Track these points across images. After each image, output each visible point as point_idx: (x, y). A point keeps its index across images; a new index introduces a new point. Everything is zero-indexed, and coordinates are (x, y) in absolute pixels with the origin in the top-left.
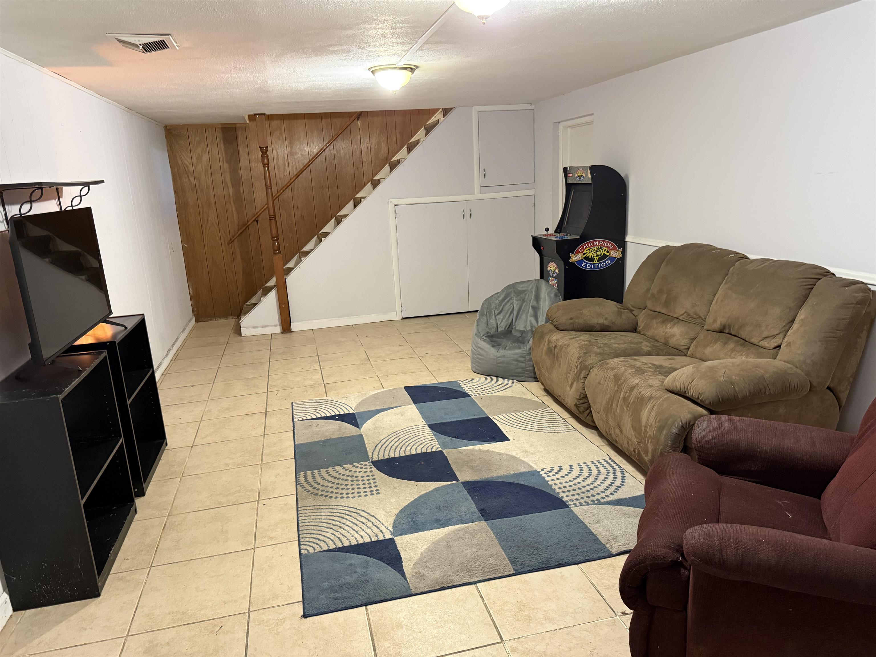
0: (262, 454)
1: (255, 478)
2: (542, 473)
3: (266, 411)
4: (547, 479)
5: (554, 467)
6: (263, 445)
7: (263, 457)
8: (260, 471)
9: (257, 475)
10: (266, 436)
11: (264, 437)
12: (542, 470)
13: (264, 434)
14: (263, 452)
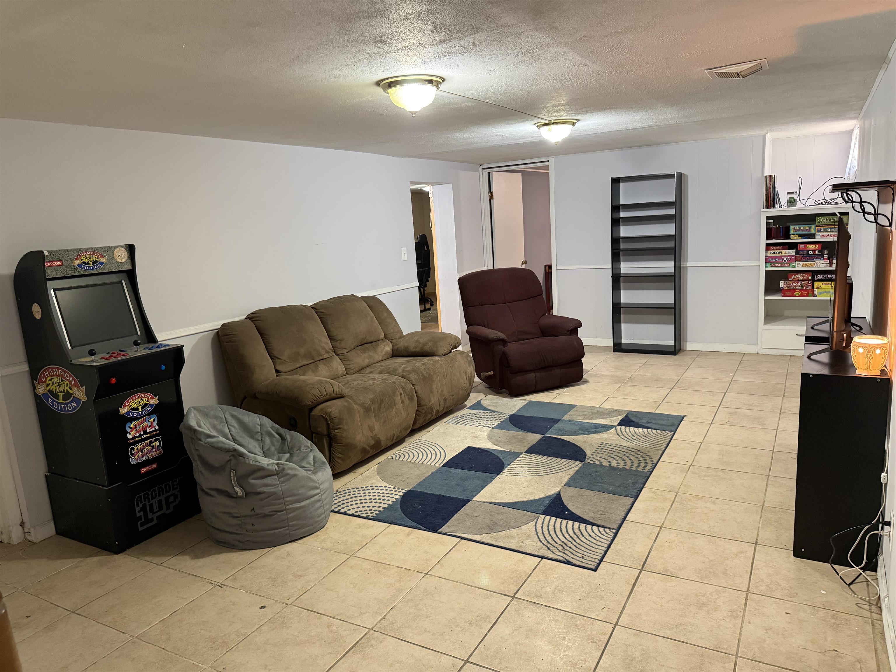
0: (673, 502)
1: (689, 481)
3: (641, 571)
6: (668, 513)
7: (673, 499)
8: (681, 487)
9: (686, 483)
10: (660, 525)
11: (663, 525)
13: (661, 528)
14: (672, 505)
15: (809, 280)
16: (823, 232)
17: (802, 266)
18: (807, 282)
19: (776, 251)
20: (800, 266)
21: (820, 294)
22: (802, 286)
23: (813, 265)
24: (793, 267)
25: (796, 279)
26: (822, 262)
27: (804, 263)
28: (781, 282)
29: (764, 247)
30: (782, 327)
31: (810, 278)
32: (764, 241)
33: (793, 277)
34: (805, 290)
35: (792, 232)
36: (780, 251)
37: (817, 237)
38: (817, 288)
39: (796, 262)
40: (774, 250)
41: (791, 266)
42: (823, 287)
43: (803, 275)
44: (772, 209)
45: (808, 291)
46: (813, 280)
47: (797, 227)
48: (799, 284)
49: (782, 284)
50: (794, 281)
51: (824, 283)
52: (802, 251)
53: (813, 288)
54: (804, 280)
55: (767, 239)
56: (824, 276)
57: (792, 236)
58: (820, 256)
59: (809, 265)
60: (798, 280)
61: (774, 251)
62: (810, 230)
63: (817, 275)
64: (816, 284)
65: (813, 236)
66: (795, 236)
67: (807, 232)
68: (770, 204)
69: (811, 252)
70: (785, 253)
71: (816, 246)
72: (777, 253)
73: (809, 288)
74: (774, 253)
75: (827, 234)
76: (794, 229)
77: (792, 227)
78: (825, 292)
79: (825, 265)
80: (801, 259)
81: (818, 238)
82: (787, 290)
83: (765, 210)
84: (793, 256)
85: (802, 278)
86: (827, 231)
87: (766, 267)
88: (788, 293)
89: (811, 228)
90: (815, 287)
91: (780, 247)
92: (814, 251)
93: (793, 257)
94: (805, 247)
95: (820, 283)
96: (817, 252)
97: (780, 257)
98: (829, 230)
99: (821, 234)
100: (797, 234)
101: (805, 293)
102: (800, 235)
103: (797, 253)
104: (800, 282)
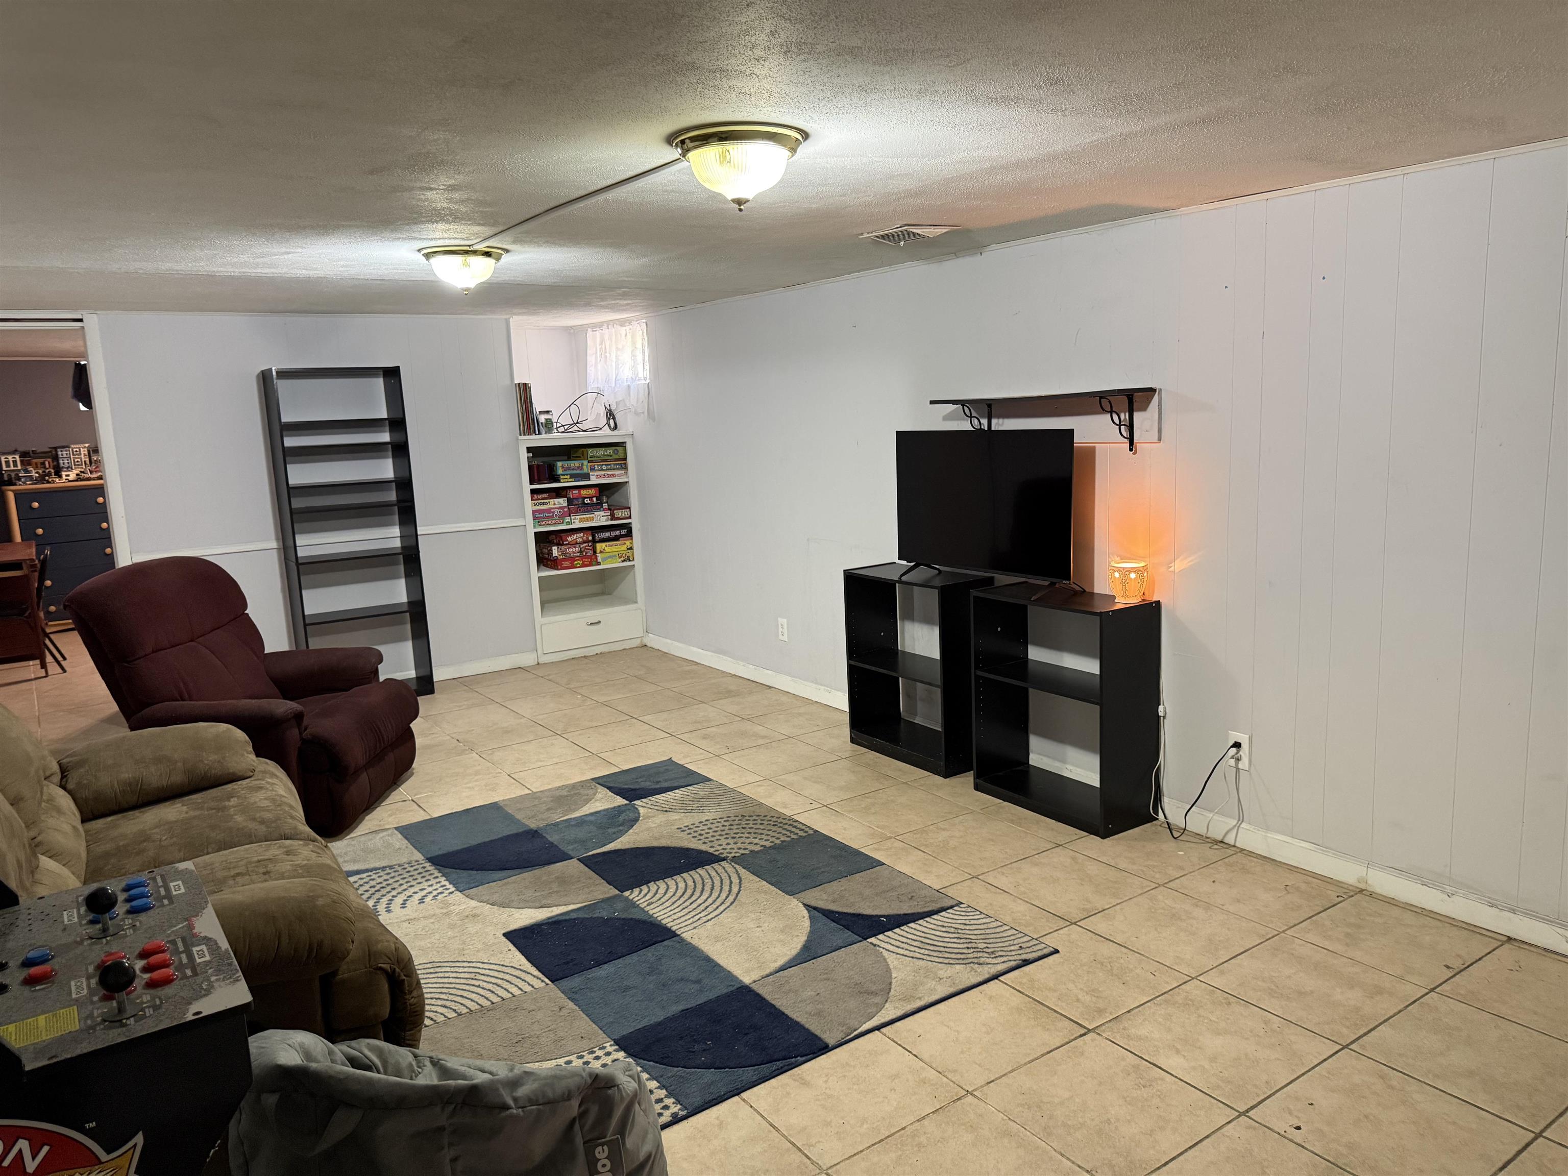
2: (452, 889)
4: (447, 883)
5: (419, 903)
12: (452, 893)
15: (588, 541)
16: (599, 470)
17: (580, 522)
18: (586, 544)
19: (542, 501)
20: (577, 521)
21: (604, 559)
22: (581, 552)
23: (592, 519)
24: (568, 523)
25: (574, 542)
26: (602, 513)
27: (582, 517)
28: (553, 548)
29: (528, 495)
30: (565, 616)
31: (590, 538)
32: (527, 487)
33: (569, 539)
34: (586, 557)
35: (560, 471)
36: (547, 501)
37: (592, 478)
38: (601, 552)
39: (570, 516)
40: (539, 499)
41: (565, 523)
42: (607, 549)
43: (581, 535)
44: (534, 437)
45: (590, 557)
46: (594, 541)
47: (566, 464)
48: (577, 549)
49: (555, 551)
50: (570, 544)
51: (607, 544)
52: (577, 499)
53: (595, 552)
54: (584, 542)
55: (531, 484)
56: (606, 535)
57: (562, 477)
58: (598, 506)
59: (587, 520)
60: (577, 543)
61: (539, 501)
62: (581, 468)
63: (597, 533)
64: (599, 546)
65: (587, 477)
66: (566, 477)
67: (578, 472)
68: (529, 428)
69: (587, 501)
70: (555, 504)
71: (592, 492)
72: (543, 504)
73: (590, 553)
74: (540, 504)
75: (603, 473)
76: (562, 467)
77: (559, 464)
78: (610, 557)
79: (605, 518)
80: (576, 512)
81: (594, 480)
82: (563, 560)
83: (523, 437)
84: (565, 507)
85: (581, 540)
86: (602, 470)
87: (535, 527)
88: (566, 564)
89: (582, 464)
90: (598, 551)
91: (546, 495)
92: (591, 498)
93: (566, 510)
94: (580, 493)
95: (604, 545)
96: (594, 499)
97: (549, 511)
98: (604, 467)
99: (596, 473)
100: (567, 475)
101: (587, 561)
102: (572, 476)
103: (570, 502)
104: (578, 546)
